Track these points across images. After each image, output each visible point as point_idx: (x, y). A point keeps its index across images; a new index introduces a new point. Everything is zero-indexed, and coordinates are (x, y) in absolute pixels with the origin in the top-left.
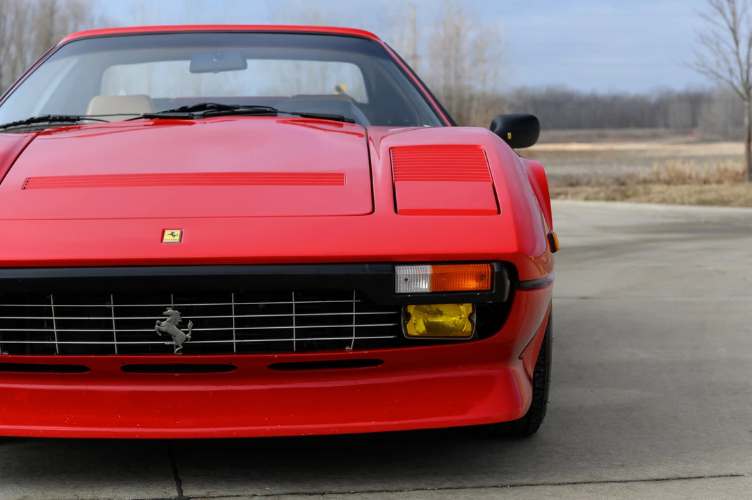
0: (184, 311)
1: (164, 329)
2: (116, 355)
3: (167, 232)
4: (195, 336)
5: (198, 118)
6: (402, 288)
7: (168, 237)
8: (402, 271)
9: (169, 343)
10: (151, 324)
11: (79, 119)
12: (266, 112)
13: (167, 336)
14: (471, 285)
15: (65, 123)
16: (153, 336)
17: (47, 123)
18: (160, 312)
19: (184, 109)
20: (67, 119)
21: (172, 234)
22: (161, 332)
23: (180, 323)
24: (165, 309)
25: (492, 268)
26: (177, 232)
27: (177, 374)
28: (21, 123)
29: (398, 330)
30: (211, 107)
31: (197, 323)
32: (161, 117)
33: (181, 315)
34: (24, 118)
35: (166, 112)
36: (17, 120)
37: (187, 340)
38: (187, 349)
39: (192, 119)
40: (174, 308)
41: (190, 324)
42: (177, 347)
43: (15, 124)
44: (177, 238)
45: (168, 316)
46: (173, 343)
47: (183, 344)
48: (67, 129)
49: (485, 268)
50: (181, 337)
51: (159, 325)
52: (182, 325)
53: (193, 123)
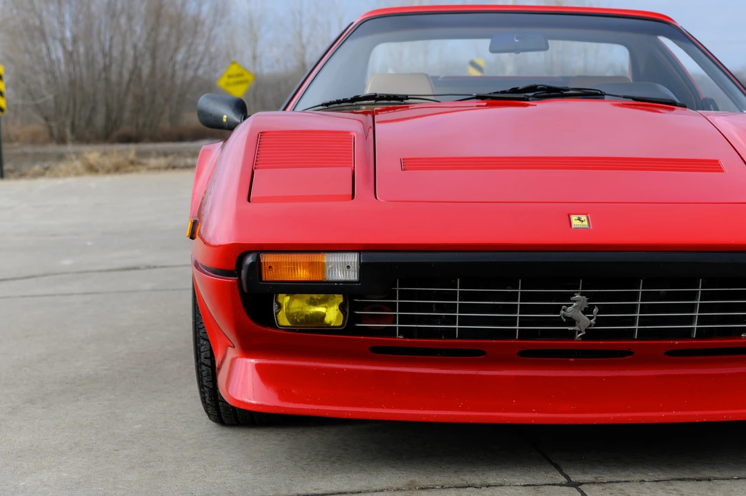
0: (592, 297)
1: (569, 315)
2: (517, 340)
3: (574, 218)
4: (599, 321)
5: (533, 100)
7: (575, 222)
9: (572, 328)
10: (557, 309)
11: (407, 97)
12: (597, 94)
13: (571, 322)
15: (392, 102)
16: (558, 322)
17: (373, 102)
18: (567, 297)
19: (515, 90)
20: (395, 97)
21: (579, 219)
22: (566, 317)
23: (585, 308)
24: (573, 294)
26: (584, 218)
27: (572, 360)
28: (345, 101)
30: (542, 89)
31: (603, 309)
32: (493, 98)
33: (588, 301)
34: (349, 97)
35: (497, 93)
36: (341, 98)
37: (590, 326)
38: (590, 334)
39: (528, 100)
40: (582, 294)
41: (596, 310)
42: (580, 332)
43: (338, 102)
44: (586, 223)
45: (575, 301)
46: (576, 328)
47: (586, 330)
48: (394, 109)
50: (585, 322)
51: (564, 310)
52: (587, 311)
53: (528, 105)
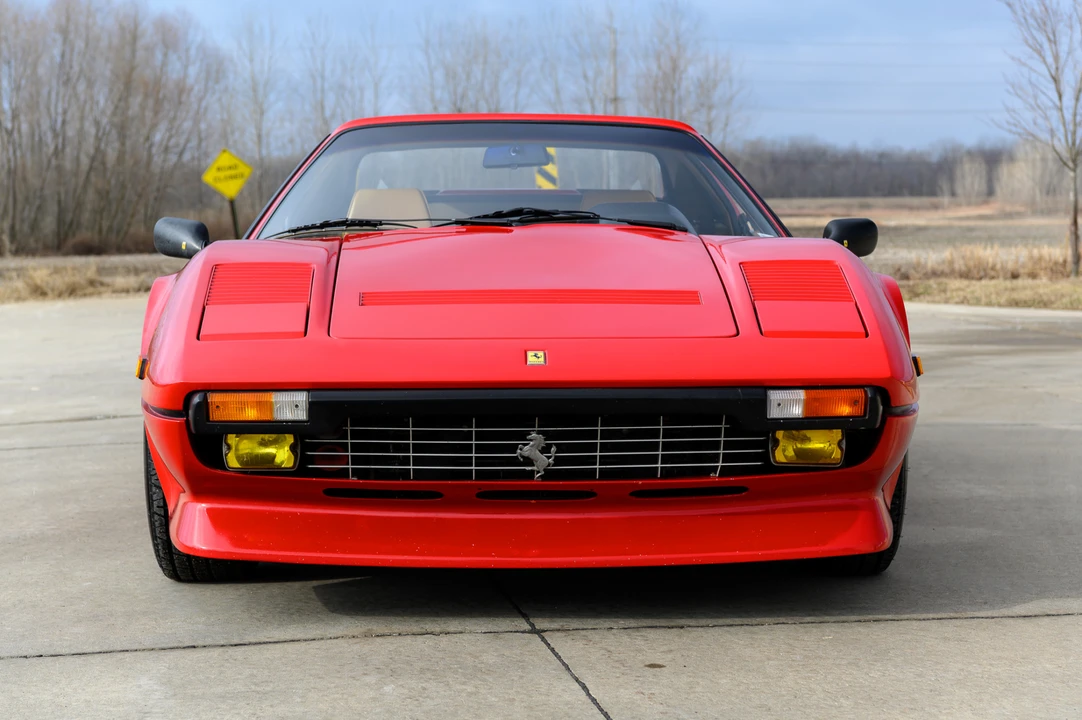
0: (548, 436)
1: (526, 454)
2: (473, 482)
3: (530, 354)
4: (558, 461)
5: (517, 226)
6: (774, 413)
7: (531, 359)
8: (775, 396)
9: (530, 468)
10: (514, 448)
11: (380, 223)
12: (589, 217)
13: (529, 461)
14: (845, 410)
15: (365, 228)
16: (514, 461)
17: (344, 228)
18: (523, 436)
19: (498, 215)
20: (368, 223)
21: (535, 356)
22: (523, 457)
23: (543, 448)
24: (529, 433)
25: (866, 392)
26: (541, 354)
27: (533, 501)
28: (314, 227)
29: (765, 457)
30: (528, 213)
31: (560, 448)
32: (473, 223)
33: (545, 440)
34: (318, 223)
35: (479, 217)
36: (309, 224)
37: (549, 465)
38: (549, 474)
39: (511, 226)
40: (539, 433)
41: (553, 449)
42: (538, 472)
43: (307, 228)
44: (542, 360)
45: (531, 440)
46: (535, 468)
47: (544, 470)
48: (367, 235)
49: (858, 394)
50: (543, 462)
51: (521, 449)
52: (545, 450)
53: (511, 231)
